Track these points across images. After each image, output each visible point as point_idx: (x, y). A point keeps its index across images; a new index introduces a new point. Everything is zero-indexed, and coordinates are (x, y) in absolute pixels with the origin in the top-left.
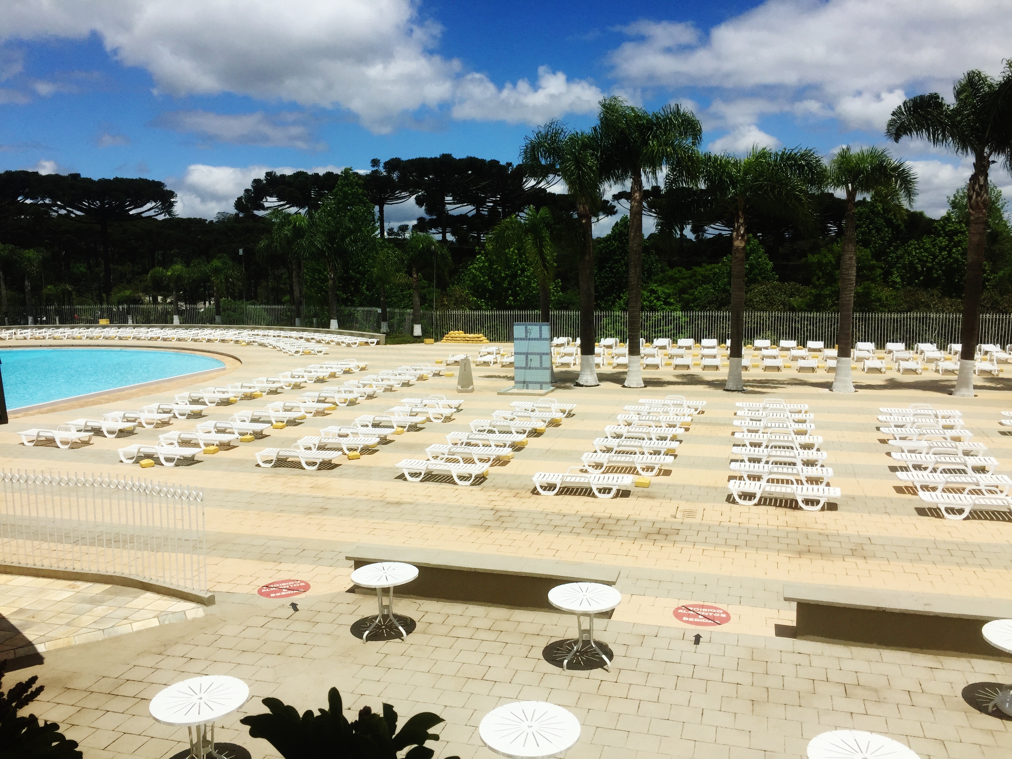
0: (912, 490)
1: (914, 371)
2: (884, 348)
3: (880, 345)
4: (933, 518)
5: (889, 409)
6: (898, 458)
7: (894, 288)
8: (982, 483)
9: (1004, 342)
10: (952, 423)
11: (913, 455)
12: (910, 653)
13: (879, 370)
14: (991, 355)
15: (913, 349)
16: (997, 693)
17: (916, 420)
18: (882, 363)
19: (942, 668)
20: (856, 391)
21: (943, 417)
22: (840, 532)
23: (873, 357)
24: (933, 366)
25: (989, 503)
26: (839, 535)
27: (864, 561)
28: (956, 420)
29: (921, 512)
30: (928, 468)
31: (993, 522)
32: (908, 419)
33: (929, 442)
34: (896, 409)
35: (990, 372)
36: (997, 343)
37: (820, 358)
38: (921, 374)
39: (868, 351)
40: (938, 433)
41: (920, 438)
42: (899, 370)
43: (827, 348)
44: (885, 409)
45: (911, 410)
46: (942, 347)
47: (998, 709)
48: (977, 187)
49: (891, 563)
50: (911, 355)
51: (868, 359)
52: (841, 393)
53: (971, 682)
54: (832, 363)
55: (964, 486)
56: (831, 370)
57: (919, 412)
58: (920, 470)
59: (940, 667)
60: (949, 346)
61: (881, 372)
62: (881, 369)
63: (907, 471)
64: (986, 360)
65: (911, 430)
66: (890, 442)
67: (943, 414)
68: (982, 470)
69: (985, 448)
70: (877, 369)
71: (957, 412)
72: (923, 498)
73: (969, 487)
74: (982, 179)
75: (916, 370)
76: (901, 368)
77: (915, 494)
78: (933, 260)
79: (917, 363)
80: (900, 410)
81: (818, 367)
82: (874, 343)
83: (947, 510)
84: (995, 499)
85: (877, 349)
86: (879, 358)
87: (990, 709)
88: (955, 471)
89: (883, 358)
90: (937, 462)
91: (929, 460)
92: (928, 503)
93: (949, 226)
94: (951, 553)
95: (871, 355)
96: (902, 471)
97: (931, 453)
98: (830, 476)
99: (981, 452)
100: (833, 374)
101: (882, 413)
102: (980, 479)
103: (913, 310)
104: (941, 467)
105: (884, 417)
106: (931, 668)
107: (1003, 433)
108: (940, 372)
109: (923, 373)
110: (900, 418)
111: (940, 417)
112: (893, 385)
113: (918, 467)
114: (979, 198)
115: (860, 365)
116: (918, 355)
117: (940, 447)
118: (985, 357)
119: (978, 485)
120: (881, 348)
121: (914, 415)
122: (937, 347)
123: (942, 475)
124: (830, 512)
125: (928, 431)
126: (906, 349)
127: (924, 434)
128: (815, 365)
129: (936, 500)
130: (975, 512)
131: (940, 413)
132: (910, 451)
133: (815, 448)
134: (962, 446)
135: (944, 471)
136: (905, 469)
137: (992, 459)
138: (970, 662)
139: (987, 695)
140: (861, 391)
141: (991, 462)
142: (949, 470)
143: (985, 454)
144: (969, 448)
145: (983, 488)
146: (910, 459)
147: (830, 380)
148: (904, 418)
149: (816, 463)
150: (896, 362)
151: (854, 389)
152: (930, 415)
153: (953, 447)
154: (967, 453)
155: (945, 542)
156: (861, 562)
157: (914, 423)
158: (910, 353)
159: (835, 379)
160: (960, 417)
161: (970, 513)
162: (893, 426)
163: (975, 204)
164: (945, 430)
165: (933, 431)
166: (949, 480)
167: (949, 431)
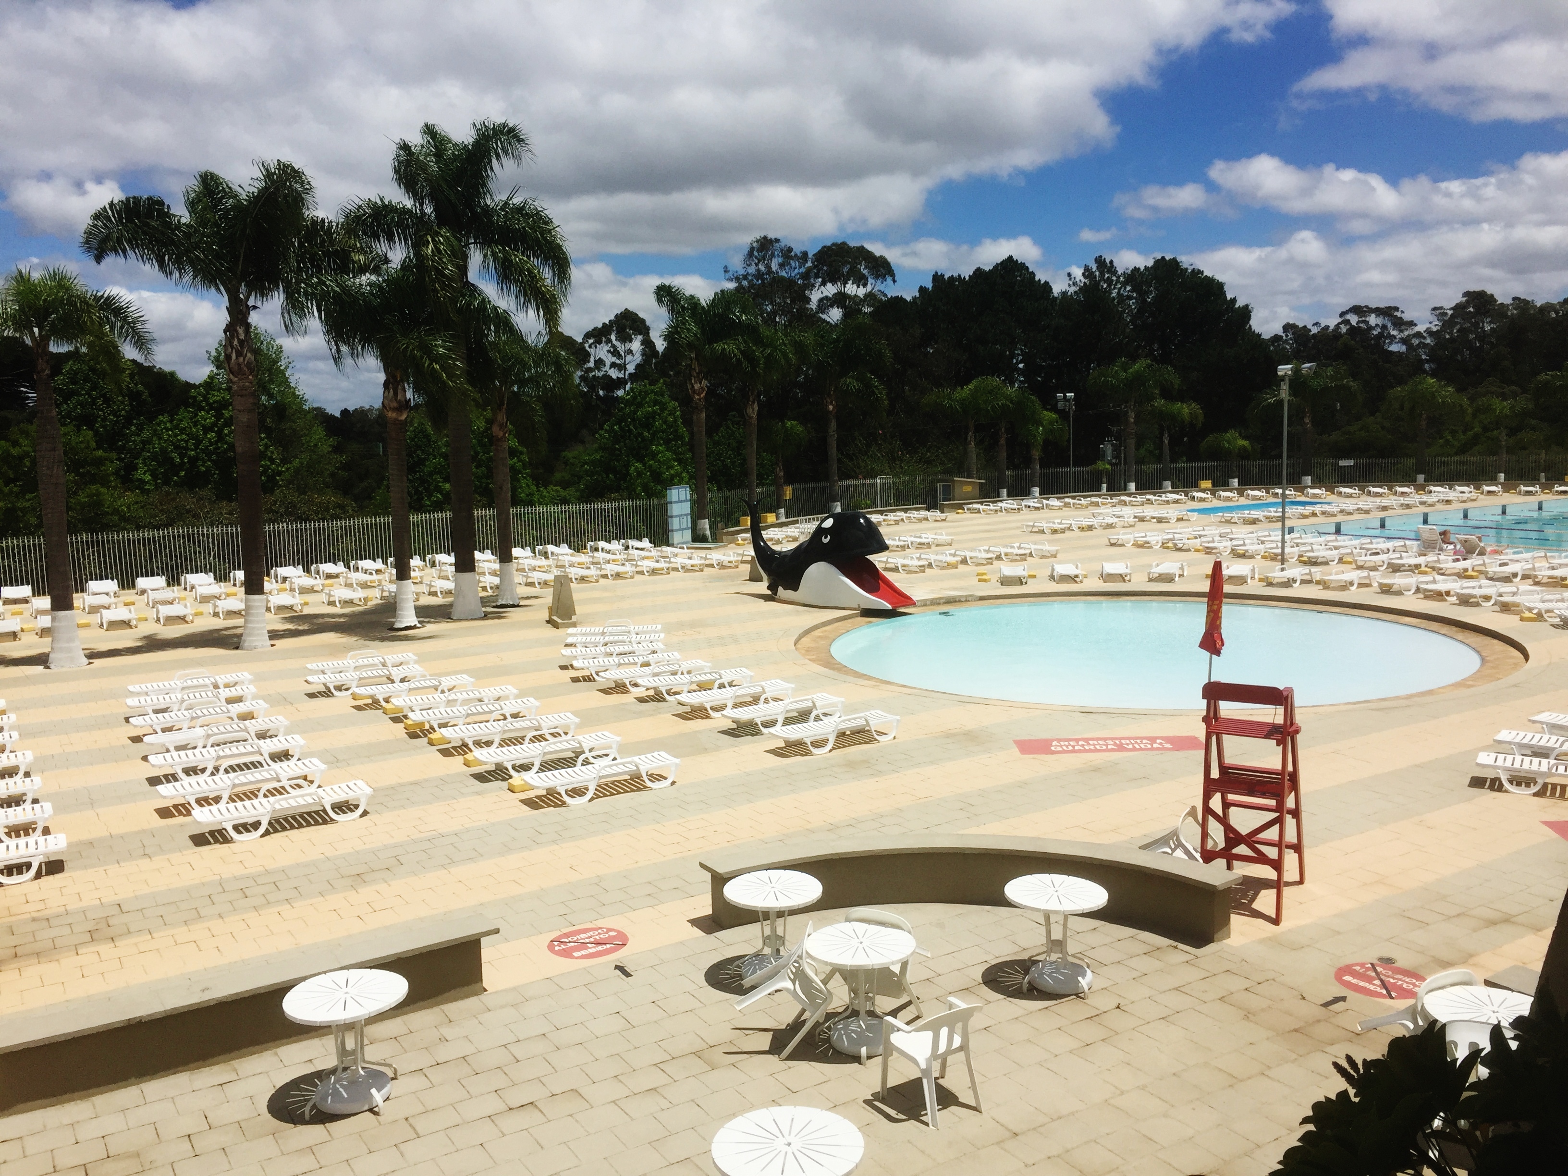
0: (183, 809)
1: (182, 619)
2: (134, 586)
3: (127, 583)
4: (217, 846)
5: (143, 686)
6: (159, 764)
7: (144, 491)
8: (284, 776)
9: (308, 562)
10: (240, 693)
11: (182, 753)
12: (188, 1073)
13: (126, 624)
14: (291, 583)
15: (179, 584)
16: (316, 1086)
17: (186, 697)
18: (130, 612)
19: (236, 1078)
20: (90, 663)
21: (227, 686)
22: (68, 908)
23: (116, 604)
24: (208, 608)
25: (294, 804)
26: (67, 913)
27: (112, 945)
28: (244, 688)
29: (199, 840)
30: (206, 768)
31: (301, 830)
32: (173, 696)
33: (206, 728)
34: (155, 685)
35: (291, 608)
36: (298, 564)
37: (27, 614)
38: (192, 622)
39: (107, 594)
40: (219, 711)
41: (193, 724)
42: (158, 620)
43: (39, 595)
44: (137, 687)
45: (178, 682)
46: (222, 577)
47: (319, 1111)
48: (236, 342)
49: (154, 935)
50: (176, 594)
51: (108, 608)
52: (64, 670)
53: (279, 1085)
54: (45, 621)
55: (259, 786)
56: (44, 632)
57: (189, 683)
58: (196, 774)
59: (233, 1077)
60: (232, 574)
61: (131, 627)
62: (130, 621)
63: (176, 780)
64: (285, 590)
65: (179, 713)
66: (145, 739)
67: (226, 680)
68: (283, 756)
69: (286, 722)
70: (124, 622)
71: (246, 674)
72: (199, 820)
73: (265, 787)
74: (241, 331)
75: (185, 616)
76: (161, 616)
77: (189, 813)
78: (197, 448)
79: (186, 606)
80: (160, 684)
81: (22, 630)
82: (115, 581)
83: (236, 828)
84: (302, 796)
85: (123, 588)
86: (126, 604)
87: (307, 1117)
88: (247, 766)
89: (133, 604)
90: (219, 758)
91: (205, 757)
92: (208, 824)
93: (214, 395)
94: (244, 893)
95: (113, 600)
96: (168, 781)
97: (209, 745)
98: (46, 816)
99: (282, 730)
100: (47, 640)
101: (132, 694)
102: (280, 771)
103: (175, 522)
104: (225, 764)
105: (136, 699)
106: (221, 1085)
107: (311, 696)
108: (221, 615)
109: (195, 621)
110: (161, 698)
111: (221, 686)
112: (153, 644)
113: (191, 771)
114: (241, 359)
115: (95, 619)
116: (187, 593)
117: (222, 733)
118: (284, 586)
119: (279, 781)
120: (129, 588)
121: (183, 689)
122: (215, 578)
123: (226, 775)
124: (51, 877)
125: (205, 711)
126: (169, 585)
127: (199, 717)
128: (17, 628)
129: (219, 817)
130: (278, 821)
131: (221, 680)
132: (178, 748)
133: (21, 773)
134: (253, 726)
135: (232, 769)
136: (172, 778)
137: (297, 737)
138: (276, 1054)
139: (304, 1096)
140: (98, 663)
141: (294, 742)
142: (238, 766)
143: (289, 731)
144: (265, 727)
145: (285, 783)
146: (177, 761)
147: (46, 650)
148: (167, 697)
149: (24, 798)
150: (153, 607)
151: (86, 661)
152: (206, 686)
153: (242, 730)
154: (262, 736)
155: (236, 879)
156: (106, 949)
157: (183, 701)
158: (173, 591)
159: (52, 648)
160: (251, 682)
161: (270, 823)
162: (150, 712)
163: (236, 368)
164: (229, 706)
165: (211, 710)
166: (237, 782)
167: (235, 705)
